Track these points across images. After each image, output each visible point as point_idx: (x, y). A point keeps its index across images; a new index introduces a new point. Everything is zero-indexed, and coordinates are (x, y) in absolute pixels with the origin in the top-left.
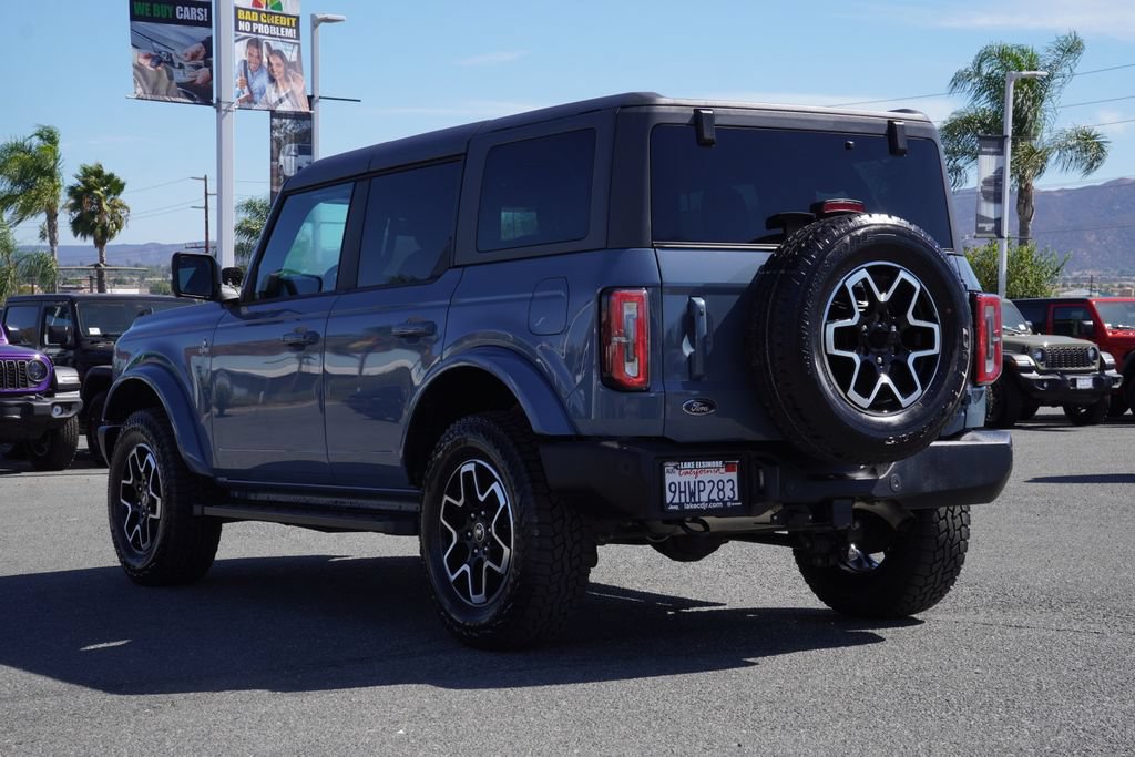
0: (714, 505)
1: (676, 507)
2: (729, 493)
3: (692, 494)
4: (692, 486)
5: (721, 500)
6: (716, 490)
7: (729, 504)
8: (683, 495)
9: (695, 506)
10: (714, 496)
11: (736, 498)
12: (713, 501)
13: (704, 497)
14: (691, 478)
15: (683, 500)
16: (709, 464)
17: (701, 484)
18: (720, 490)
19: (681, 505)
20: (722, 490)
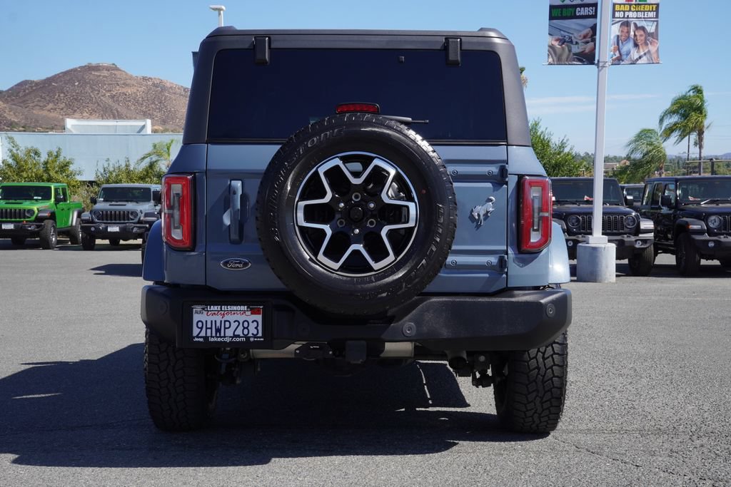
0: (238, 340)
1: (201, 340)
2: (252, 330)
3: (218, 330)
4: (218, 324)
5: (246, 336)
6: (241, 328)
7: (252, 339)
8: (209, 331)
9: (219, 339)
10: (239, 332)
11: (260, 334)
12: (238, 336)
13: (229, 333)
14: (218, 318)
15: (209, 334)
16: (235, 308)
17: (246, 323)
18: (244, 328)
19: (206, 338)
20: (247, 328)
